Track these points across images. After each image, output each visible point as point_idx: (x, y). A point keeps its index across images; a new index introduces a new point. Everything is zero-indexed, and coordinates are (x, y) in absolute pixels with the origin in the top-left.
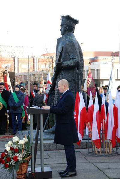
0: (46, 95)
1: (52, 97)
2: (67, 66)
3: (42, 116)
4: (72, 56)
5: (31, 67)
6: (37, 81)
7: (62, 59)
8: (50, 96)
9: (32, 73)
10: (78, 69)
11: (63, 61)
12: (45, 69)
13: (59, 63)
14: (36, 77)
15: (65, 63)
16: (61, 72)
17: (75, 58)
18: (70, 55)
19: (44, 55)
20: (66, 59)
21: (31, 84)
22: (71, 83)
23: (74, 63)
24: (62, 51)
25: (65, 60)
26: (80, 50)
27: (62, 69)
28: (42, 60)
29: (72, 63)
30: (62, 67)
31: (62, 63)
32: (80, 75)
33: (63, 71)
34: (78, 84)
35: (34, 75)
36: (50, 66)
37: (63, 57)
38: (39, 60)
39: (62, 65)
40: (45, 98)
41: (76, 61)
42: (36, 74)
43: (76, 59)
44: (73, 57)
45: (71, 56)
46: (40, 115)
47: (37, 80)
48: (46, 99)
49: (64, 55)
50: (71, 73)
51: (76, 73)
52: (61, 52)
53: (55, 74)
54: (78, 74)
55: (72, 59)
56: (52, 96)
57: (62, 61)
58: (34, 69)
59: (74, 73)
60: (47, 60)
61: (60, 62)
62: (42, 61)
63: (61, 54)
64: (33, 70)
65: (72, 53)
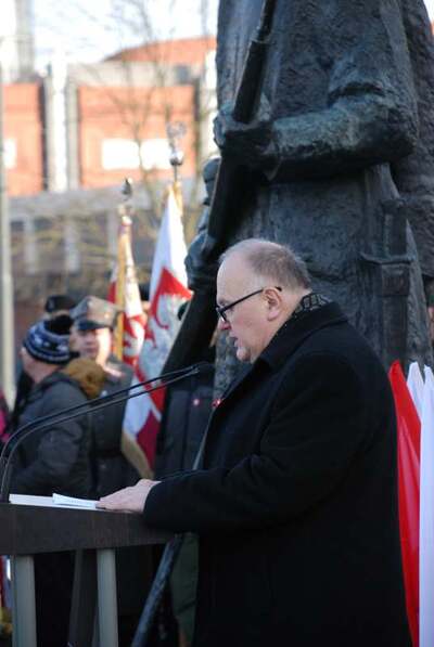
0: (150, 391)
1: (190, 402)
2: (306, 155)
3: (107, 567)
4: (350, 67)
5: (22, 163)
6: (73, 275)
7: (263, 100)
8: (178, 397)
9: (30, 211)
10: (393, 178)
11: (276, 116)
12: (139, 177)
13: (244, 128)
14: (61, 243)
15: (295, 132)
16: (261, 200)
17: (372, 89)
18: (327, 66)
19: (123, 58)
20: (298, 98)
21: (27, 294)
22: (344, 288)
23: (362, 127)
24: (263, 34)
25: (286, 109)
26: (414, 21)
27: (271, 176)
28: (109, 102)
29: (351, 132)
30: (271, 161)
31: (265, 133)
32: (414, 228)
33: (274, 198)
34: (400, 294)
35: (42, 224)
36: (180, 156)
37: (273, 76)
38: (85, 95)
39: (270, 149)
40: (138, 412)
41: (380, 107)
42: (62, 218)
43: (379, 92)
44: (353, 76)
45: (345, 72)
46: (91, 557)
47: (72, 263)
48: (151, 415)
49: (283, 61)
50: (341, 212)
51: (386, 208)
52: (254, 37)
53: (212, 218)
54: (399, 213)
55: (352, 91)
56: (191, 391)
57: (264, 112)
58: (45, 173)
59: (364, 208)
60: (149, 97)
61: (247, 122)
62: (106, 112)
63: (258, 58)
64: (37, 180)
65: (348, 41)
